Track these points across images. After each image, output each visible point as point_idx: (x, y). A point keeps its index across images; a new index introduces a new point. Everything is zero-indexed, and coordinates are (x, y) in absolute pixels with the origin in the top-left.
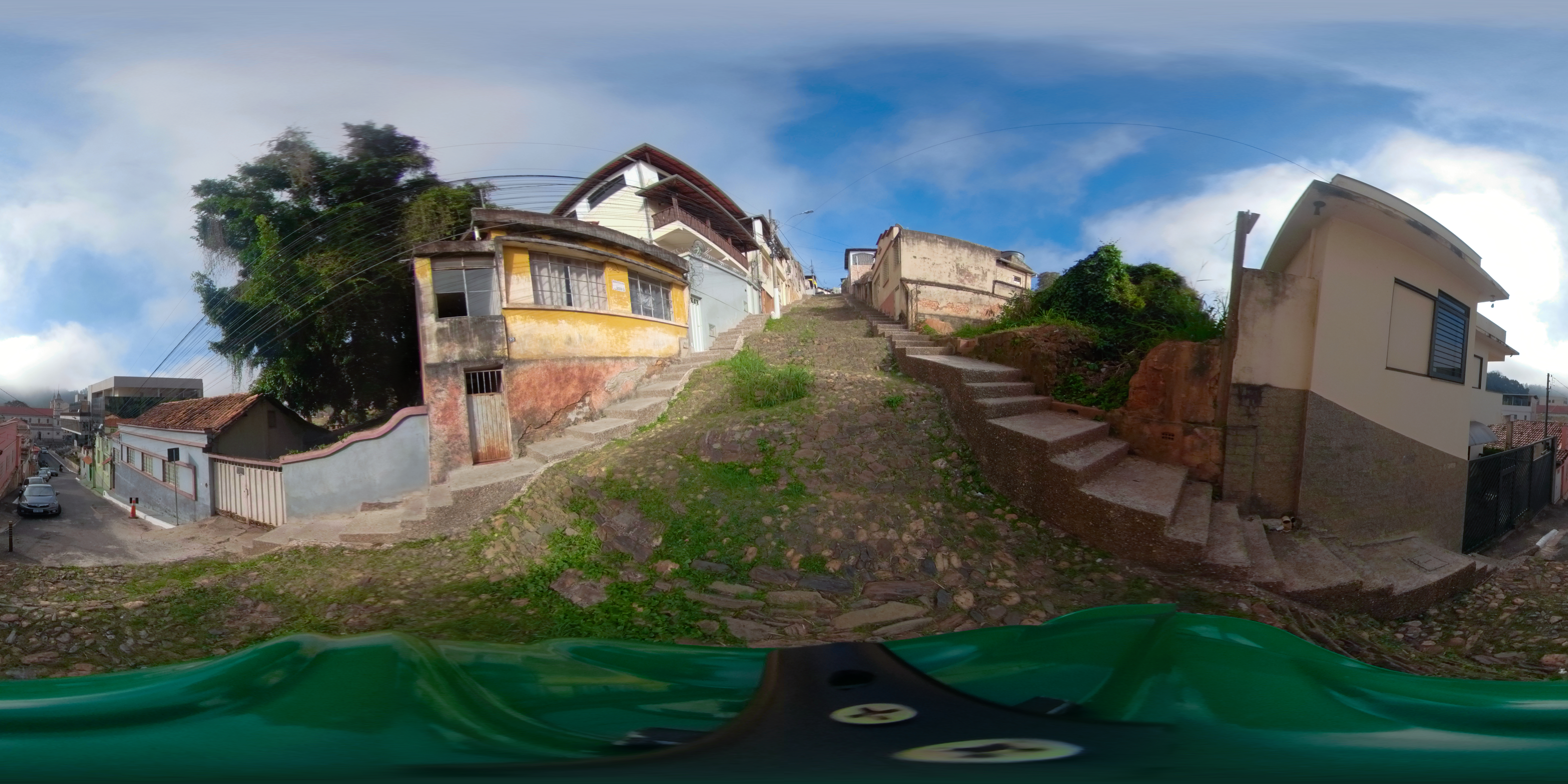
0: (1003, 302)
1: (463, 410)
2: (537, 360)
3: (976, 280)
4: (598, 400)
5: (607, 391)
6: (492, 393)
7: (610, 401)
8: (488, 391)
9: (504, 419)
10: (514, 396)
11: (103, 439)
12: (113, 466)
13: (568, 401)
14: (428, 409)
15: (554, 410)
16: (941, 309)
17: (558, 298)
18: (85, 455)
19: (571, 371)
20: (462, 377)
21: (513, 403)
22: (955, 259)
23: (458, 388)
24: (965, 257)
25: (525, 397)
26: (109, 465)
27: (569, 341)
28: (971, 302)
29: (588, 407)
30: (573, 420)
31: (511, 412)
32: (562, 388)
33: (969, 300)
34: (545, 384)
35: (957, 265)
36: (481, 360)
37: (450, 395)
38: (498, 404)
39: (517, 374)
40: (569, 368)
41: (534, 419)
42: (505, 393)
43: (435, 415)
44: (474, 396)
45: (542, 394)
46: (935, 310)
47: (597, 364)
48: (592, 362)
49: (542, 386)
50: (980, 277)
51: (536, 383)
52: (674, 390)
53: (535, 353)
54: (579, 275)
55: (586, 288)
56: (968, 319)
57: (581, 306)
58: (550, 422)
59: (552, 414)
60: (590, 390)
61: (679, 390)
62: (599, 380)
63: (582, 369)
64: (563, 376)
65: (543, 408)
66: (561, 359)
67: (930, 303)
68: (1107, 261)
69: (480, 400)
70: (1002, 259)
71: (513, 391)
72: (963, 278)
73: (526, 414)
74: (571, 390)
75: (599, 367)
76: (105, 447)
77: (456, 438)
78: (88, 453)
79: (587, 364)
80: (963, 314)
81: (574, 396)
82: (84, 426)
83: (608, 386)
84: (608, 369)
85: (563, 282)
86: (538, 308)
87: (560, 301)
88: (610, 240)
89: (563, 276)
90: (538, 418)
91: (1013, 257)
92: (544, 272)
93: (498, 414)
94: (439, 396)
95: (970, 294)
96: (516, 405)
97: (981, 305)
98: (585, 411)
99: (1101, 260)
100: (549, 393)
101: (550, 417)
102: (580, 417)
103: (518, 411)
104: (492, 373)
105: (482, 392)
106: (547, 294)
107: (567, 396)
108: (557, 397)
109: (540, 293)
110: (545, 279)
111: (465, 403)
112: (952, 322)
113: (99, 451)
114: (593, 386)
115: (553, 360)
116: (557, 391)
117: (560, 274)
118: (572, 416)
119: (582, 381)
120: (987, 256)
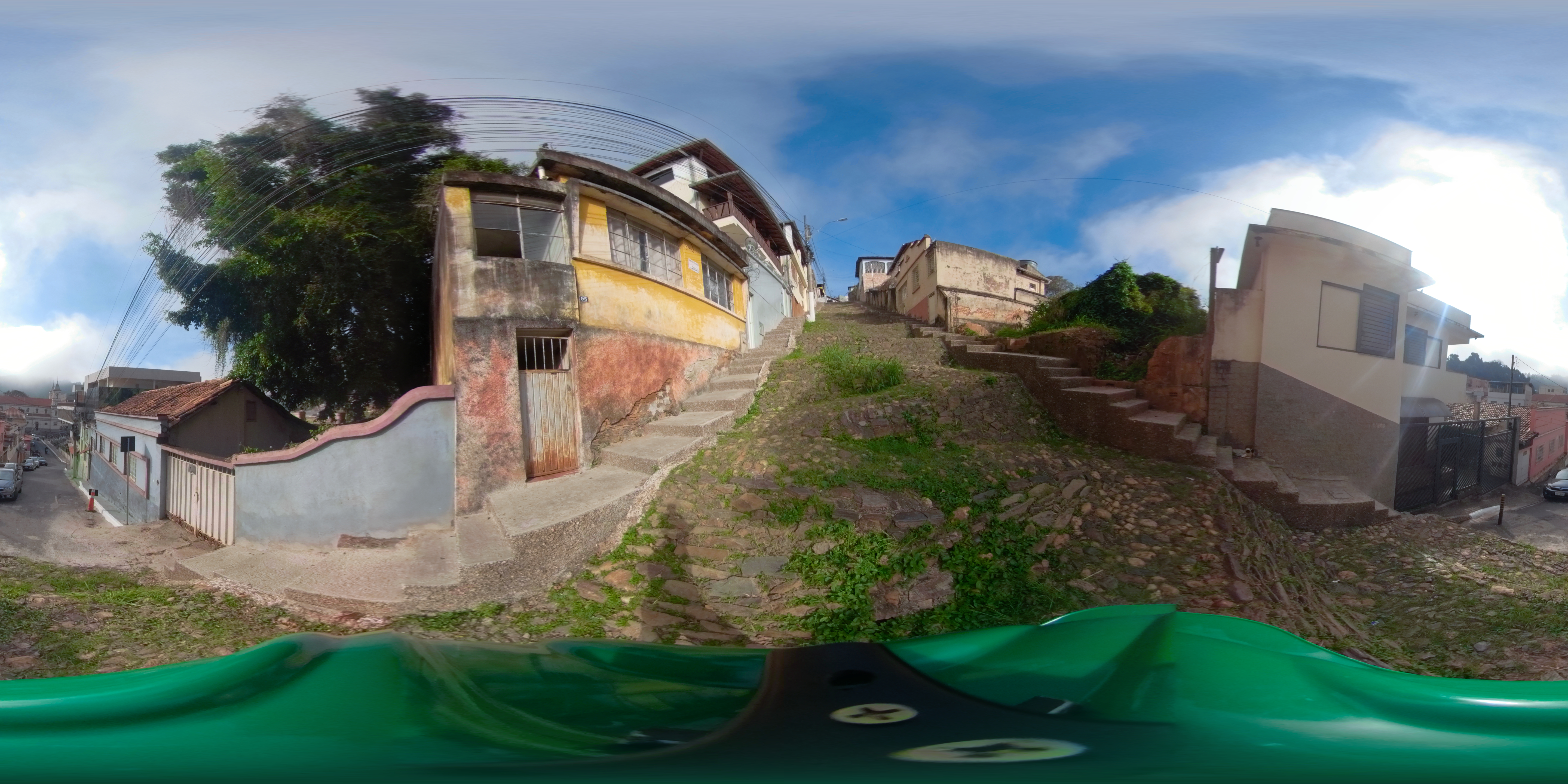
1: (512, 390)
2: (615, 331)
4: (677, 389)
5: (686, 380)
6: (553, 370)
7: (689, 392)
8: (548, 367)
9: (571, 408)
13: (649, 389)
14: (456, 390)
15: (634, 399)
19: (651, 351)
20: (512, 343)
23: (506, 359)
25: (601, 379)
27: (649, 314)
29: (668, 398)
30: (654, 414)
31: (581, 400)
32: (642, 371)
34: (624, 363)
36: (541, 319)
37: (494, 368)
38: (562, 388)
39: (591, 346)
40: (649, 347)
41: (610, 410)
42: (573, 370)
43: (468, 400)
44: (529, 372)
45: (620, 377)
47: (676, 347)
48: (672, 344)
49: (621, 365)
51: (613, 361)
52: (758, 380)
53: (612, 322)
54: (655, 245)
55: (662, 261)
57: (656, 275)
58: (629, 415)
59: (632, 405)
60: (670, 376)
61: (763, 381)
62: (678, 365)
63: (662, 351)
64: (644, 356)
65: (622, 395)
66: (641, 335)
69: (537, 379)
71: (585, 369)
73: (601, 403)
74: (652, 375)
75: (679, 351)
77: (501, 439)
79: (667, 345)
81: (655, 382)
83: (686, 374)
84: (686, 355)
85: (639, 248)
86: (614, 268)
87: (635, 263)
88: (691, 216)
89: (639, 243)
90: (616, 409)
92: (621, 232)
93: (564, 401)
94: (475, 368)
98: (665, 403)
100: (628, 376)
101: (629, 409)
102: (661, 410)
103: (590, 398)
104: (556, 342)
105: (540, 367)
106: (622, 257)
107: (648, 382)
108: (637, 382)
110: (621, 240)
111: (516, 381)
114: (674, 372)
115: (632, 334)
116: (638, 375)
117: (635, 239)
118: (653, 409)
119: (662, 364)
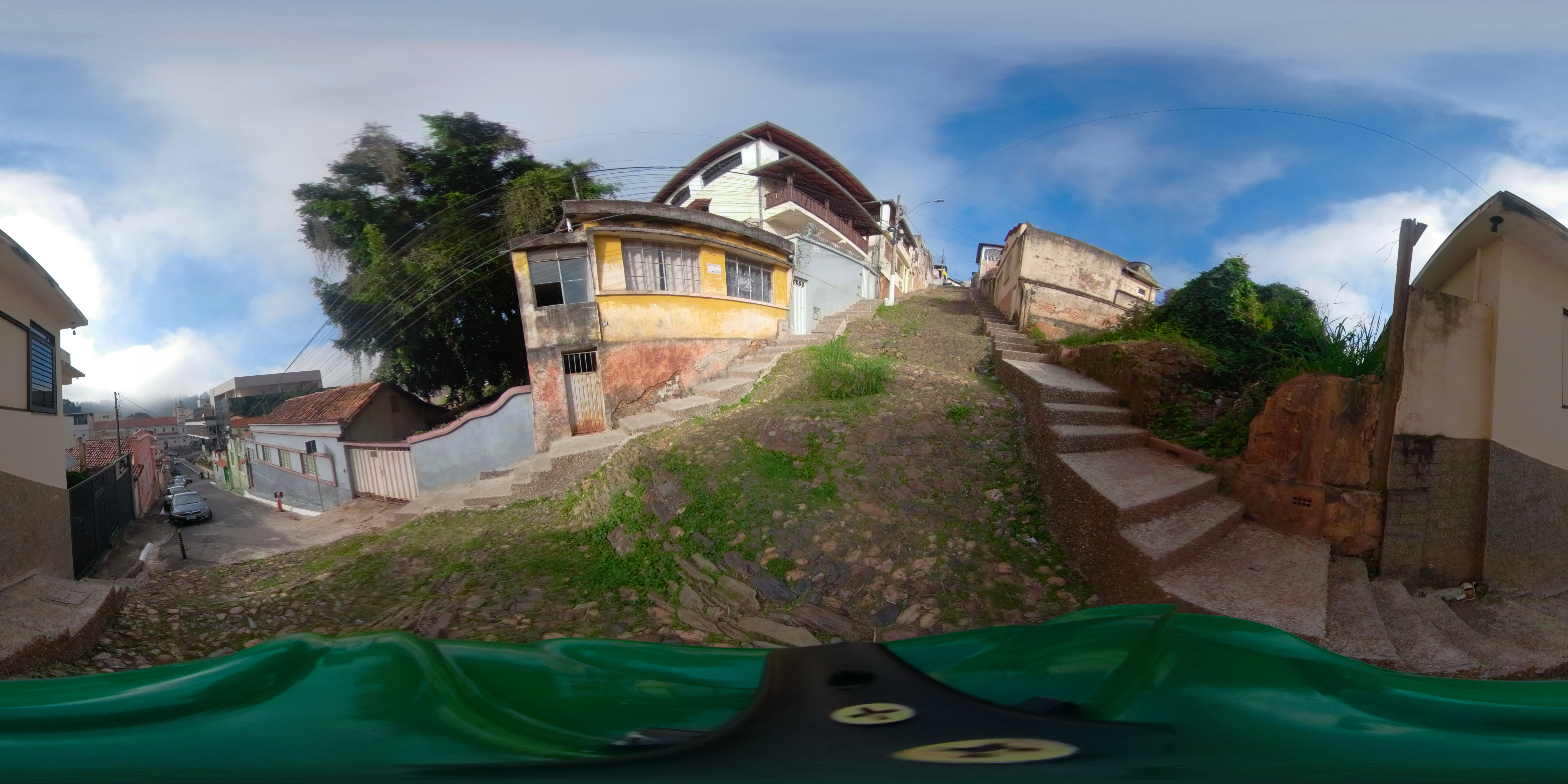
0: (1122, 313)
1: (562, 388)
2: (628, 342)
3: (1099, 287)
4: (687, 378)
5: (697, 371)
6: (587, 373)
7: (700, 380)
8: (584, 371)
9: (598, 395)
10: (607, 375)
11: (235, 441)
12: (249, 466)
13: (658, 379)
14: (531, 389)
15: (644, 387)
16: (1058, 313)
17: (651, 282)
18: (217, 459)
19: (661, 351)
20: (560, 359)
21: (606, 381)
22: (1079, 262)
23: (557, 369)
24: (1090, 262)
25: (617, 376)
26: (245, 465)
27: (661, 323)
28: (1090, 310)
29: (677, 385)
30: (662, 397)
31: (604, 389)
32: (652, 368)
33: (1087, 307)
34: (635, 364)
35: (1081, 269)
36: (576, 343)
37: (550, 375)
38: (593, 382)
39: (610, 355)
40: (659, 349)
41: (626, 395)
42: (599, 372)
43: (538, 393)
44: (571, 375)
45: (633, 373)
46: (1051, 314)
47: (688, 345)
48: (683, 343)
49: (633, 365)
50: (1103, 285)
51: (627, 363)
52: (760, 372)
53: (627, 336)
54: (673, 259)
55: (680, 272)
56: (1084, 326)
57: (675, 289)
58: (641, 398)
59: (642, 391)
60: (680, 369)
61: (766, 373)
62: (689, 359)
63: (672, 350)
64: (653, 356)
65: (634, 385)
66: (652, 341)
67: (1046, 307)
68: (1233, 275)
69: (577, 379)
70: (1128, 268)
71: (606, 370)
72: (1084, 283)
73: (618, 391)
74: (661, 370)
75: (690, 348)
76: (239, 449)
77: (556, 413)
78: (220, 456)
79: (678, 344)
80: (1079, 321)
81: (663, 374)
82: (212, 430)
83: (698, 365)
84: (698, 350)
85: (657, 267)
86: (630, 292)
87: (653, 285)
88: (705, 223)
89: (657, 261)
90: (629, 394)
91: (1140, 268)
92: (638, 258)
93: (594, 391)
94: (540, 376)
95: (1090, 301)
96: (609, 383)
97: (1100, 314)
98: (674, 389)
99: (1227, 273)
100: (640, 372)
101: (641, 394)
102: (670, 394)
103: (611, 388)
104: (588, 355)
105: (579, 371)
106: (640, 279)
107: (657, 375)
108: (647, 375)
109: (633, 278)
110: (638, 265)
111: (563, 382)
112: (1067, 329)
113: (232, 453)
114: (683, 366)
115: (644, 342)
116: (648, 370)
117: (654, 259)
118: (662, 393)
119: (672, 360)
120: (1113, 264)
